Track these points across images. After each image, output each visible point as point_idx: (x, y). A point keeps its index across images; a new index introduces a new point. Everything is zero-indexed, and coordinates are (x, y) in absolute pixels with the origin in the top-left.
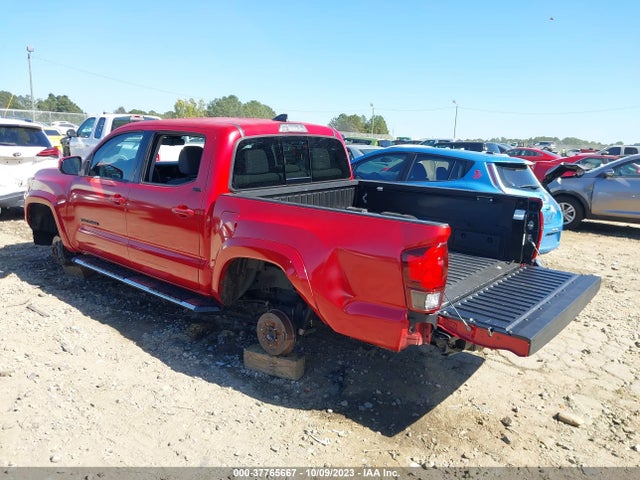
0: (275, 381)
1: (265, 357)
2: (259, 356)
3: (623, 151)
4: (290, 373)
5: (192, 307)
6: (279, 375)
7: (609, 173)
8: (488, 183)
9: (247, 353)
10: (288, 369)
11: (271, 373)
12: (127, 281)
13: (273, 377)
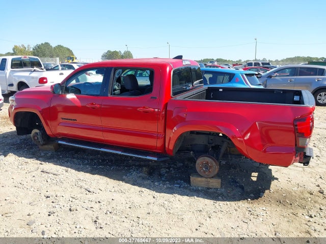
0: (210, 190)
1: (203, 179)
2: (200, 179)
3: (253, 64)
4: (217, 185)
5: (155, 159)
6: (211, 187)
7: (273, 76)
8: (243, 83)
9: (192, 179)
10: (215, 183)
11: (206, 187)
12: (102, 150)
13: (209, 188)
